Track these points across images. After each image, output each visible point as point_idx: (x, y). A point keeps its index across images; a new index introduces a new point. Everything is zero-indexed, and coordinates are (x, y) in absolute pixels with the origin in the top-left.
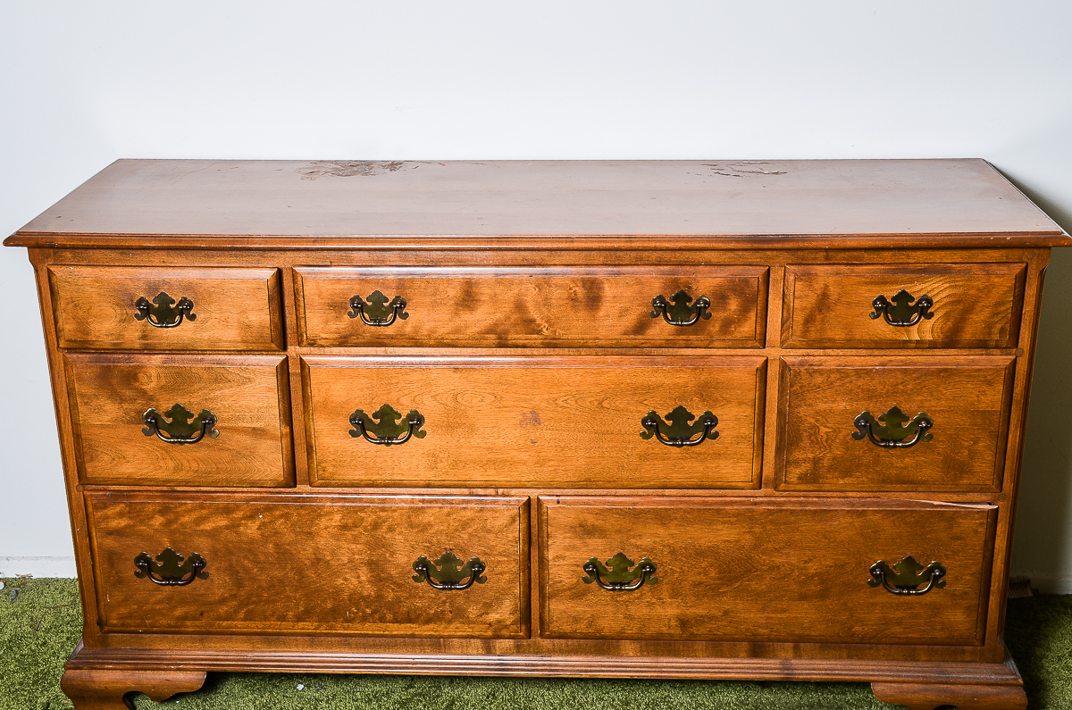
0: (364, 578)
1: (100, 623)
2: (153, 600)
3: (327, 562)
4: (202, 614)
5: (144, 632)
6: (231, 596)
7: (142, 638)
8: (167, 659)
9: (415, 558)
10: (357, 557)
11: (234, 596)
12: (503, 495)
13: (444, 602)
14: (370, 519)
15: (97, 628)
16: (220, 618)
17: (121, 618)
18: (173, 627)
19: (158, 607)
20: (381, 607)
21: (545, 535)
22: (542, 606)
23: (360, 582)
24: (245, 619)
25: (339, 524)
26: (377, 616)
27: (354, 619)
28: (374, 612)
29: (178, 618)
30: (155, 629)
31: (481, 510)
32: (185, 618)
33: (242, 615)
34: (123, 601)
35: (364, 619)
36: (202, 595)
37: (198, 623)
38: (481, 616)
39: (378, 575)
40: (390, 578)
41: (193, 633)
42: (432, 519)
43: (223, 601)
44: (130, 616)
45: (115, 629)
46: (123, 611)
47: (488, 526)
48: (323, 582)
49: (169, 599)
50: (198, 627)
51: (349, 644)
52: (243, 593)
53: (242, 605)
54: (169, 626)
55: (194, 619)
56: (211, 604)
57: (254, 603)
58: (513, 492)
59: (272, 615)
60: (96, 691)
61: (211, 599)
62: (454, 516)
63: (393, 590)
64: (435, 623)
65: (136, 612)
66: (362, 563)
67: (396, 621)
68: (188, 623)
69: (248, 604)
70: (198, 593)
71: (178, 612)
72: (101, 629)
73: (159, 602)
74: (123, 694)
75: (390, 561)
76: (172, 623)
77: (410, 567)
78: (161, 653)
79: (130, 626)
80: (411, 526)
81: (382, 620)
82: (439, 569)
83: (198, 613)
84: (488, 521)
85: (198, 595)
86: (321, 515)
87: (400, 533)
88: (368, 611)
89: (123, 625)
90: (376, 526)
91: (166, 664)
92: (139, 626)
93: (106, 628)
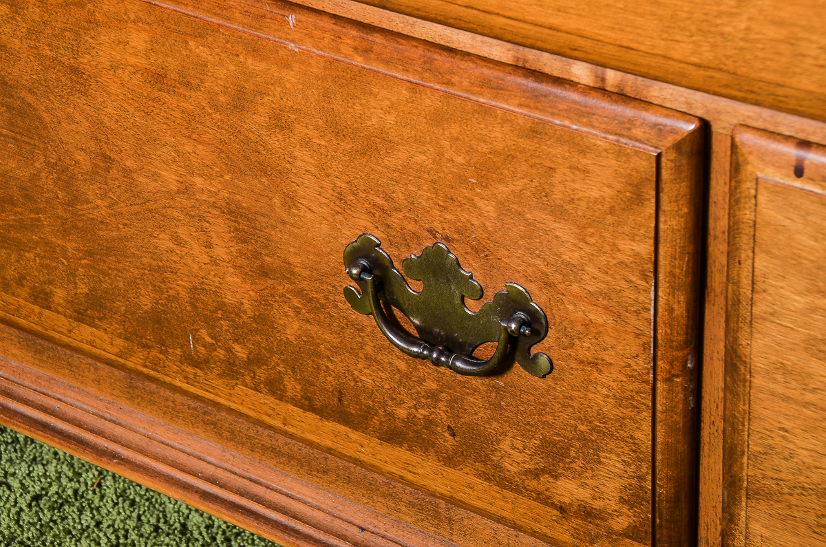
0: (220, 252)
3: (127, 172)
9: (348, 237)
10: (199, 181)
12: (622, 96)
13: (433, 396)
14: (221, 73)
20: (270, 350)
21: (746, 282)
22: (729, 517)
23: (214, 261)
25: (143, 62)
26: (261, 374)
27: (207, 361)
28: (254, 361)
31: (535, 131)
35: (232, 370)
38: (536, 474)
39: (256, 255)
40: (287, 273)
42: (391, 119)
47: (557, 195)
48: (126, 231)
51: (214, 424)
58: (659, 92)
59: (20, 281)
62: (455, 129)
63: (297, 311)
64: (410, 449)
66: (214, 206)
67: (307, 404)
75: (284, 222)
77: (337, 259)
80: (336, 129)
81: (274, 387)
82: (414, 288)
84: (558, 177)
86: (97, 23)
87: (306, 142)
88: (241, 352)
90: (241, 100)
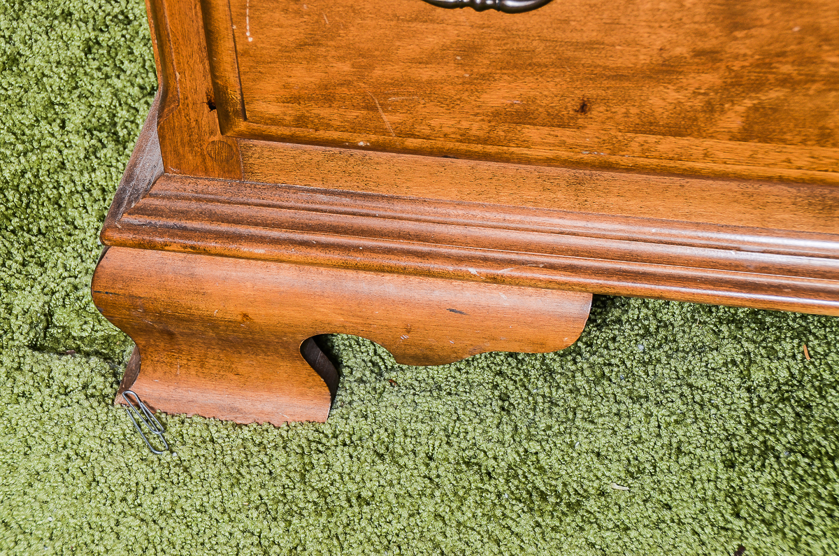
1: (217, 101)
2: (409, 49)
4: (584, 108)
5: (376, 147)
6: (698, 53)
7: (363, 161)
8: (451, 241)
11: (710, 57)
15: (210, 118)
16: (649, 126)
17: (296, 99)
18: (478, 140)
19: (425, 73)
24: (746, 135)
29: (496, 115)
30: (411, 143)
32: (522, 116)
33: (733, 119)
34: (301, 46)
36: (590, 45)
37: (566, 134)
41: (549, 162)
43: (666, 70)
44: (327, 95)
45: (274, 130)
46: (303, 76)
49: (468, 51)
50: (571, 148)
52: (743, 47)
53: (736, 86)
54: (465, 137)
55: (556, 120)
56: (619, 76)
57: (785, 81)
60: (211, 323)
61: (623, 59)
65: (348, 83)
68: (531, 132)
69: (758, 86)
70: (576, 37)
71: (500, 95)
72: (224, 127)
73: (430, 59)
74: (301, 338)
76: (477, 128)
78: (428, 211)
79: (328, 127)
83: (572, 104)
85: (578, 46)
89: (301, 121)
91: (447, 258)
92: (355, 128)
93: (242, 126)
